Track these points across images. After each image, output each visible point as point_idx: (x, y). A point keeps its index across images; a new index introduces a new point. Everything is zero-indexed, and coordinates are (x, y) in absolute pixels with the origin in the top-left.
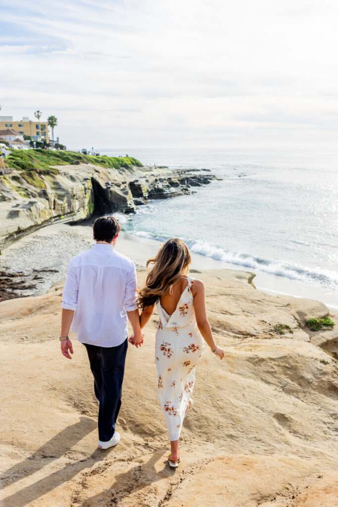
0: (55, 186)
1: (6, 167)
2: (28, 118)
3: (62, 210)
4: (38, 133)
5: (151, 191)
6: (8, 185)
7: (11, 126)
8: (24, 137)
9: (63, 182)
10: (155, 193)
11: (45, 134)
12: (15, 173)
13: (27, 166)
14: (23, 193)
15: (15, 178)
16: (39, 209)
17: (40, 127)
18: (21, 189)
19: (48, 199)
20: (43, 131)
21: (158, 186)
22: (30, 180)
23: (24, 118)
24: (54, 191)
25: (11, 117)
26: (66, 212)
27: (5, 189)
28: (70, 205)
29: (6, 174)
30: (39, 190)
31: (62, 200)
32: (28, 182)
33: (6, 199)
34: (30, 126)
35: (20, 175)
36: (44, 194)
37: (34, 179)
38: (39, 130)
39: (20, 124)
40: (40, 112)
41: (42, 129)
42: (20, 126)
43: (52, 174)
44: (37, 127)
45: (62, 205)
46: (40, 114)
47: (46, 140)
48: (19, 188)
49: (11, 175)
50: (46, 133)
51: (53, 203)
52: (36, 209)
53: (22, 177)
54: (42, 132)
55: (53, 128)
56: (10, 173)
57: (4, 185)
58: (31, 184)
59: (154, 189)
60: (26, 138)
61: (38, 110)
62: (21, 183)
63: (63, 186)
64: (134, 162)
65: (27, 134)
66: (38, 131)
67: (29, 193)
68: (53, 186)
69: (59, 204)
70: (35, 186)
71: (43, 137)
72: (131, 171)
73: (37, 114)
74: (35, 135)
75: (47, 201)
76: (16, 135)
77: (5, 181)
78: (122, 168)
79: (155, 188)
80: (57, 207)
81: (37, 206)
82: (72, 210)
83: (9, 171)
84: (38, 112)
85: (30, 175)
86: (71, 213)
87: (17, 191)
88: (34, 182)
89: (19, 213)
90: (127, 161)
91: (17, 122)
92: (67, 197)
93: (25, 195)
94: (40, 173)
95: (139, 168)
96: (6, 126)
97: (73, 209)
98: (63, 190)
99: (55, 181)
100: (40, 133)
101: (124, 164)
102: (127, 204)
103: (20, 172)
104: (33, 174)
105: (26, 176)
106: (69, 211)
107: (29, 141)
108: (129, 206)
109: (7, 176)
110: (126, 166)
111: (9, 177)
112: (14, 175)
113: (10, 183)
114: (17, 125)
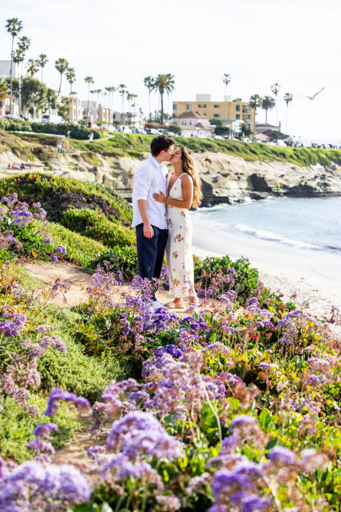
0: (115, 166)
1: (71, 148)
3: (113, 185)
4: (237, 116)
5: (294, 187)
6: (62, 159)
7: (205, 106)
8: (210, 121)
9: (124, 163)
11: (248, 117)
14: (73, 167)
15: (74, 156)
17: (241, 109)
19: (95, 174)
20: (245, 114)
22: (87, 158)
24: (111, 170)
25: (209, 96)
26: (119, 188)
27: (58, 163)
28: (125, 182)
29: (67, 152)
30: (91, 167)
31: (116, 177)
32: (85, 160)
34: (229, 108)
35: (81, 154)
36: (94, 170)
37: (92, 158)
38: (240, 113)
39: (216, 104)
41: (243, 111)
42: (216, 106)
43: (117, 156)
44: (238, 108)
45: (114, 181)
48: (72, 163)
49: (72, 154)
50: (251, 117)
51: (102, 178)
53: (82, 156)
54: (243, 115)
56: (72, 152)
57: (58, 160)
58: (87, 162)
59: (298, 185)
60: (213, 122)
62: (77, 160)
63: (123, 166)
66: (238, 113)
68: (113, 165)
69: (109, 180)
70: (90, 164)
74: (234, 118)
75: (94, 176)
76: (198, 118)
77: (62, 157)
80: (106, 182)
82: (128, 187)
85: (90, 155)
86: (126, 189)
87: (69, 165)
88: (91, 161)
91: (214, 102)
92: (123, 176)
93: (74, 169)
94: (104, 154)
96: (199, 106)
97: (130, 186)
98: (121, 169)
99: (117, 161)
100: (241, 117)
103: (83, 152)
104: (95, 154)
105: (85, 156)
106: (124, 187)
107: (216, 126)
109: (67, 154)
111: (69, 155)
112: (75, 154)
113: (66, 159)
114: (213, 106)
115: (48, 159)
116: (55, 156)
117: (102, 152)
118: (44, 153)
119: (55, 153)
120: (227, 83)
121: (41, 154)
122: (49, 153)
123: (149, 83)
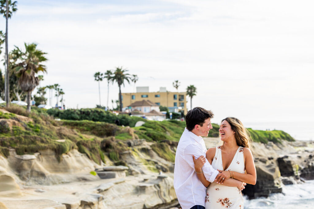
1: (136, 138)
2: (165, 88)
4: (175, 104)
5: (305, 169)
6: (136, 157)
7: (147, 96)
8: (160, 108)
10: (309, 172)
11: (183, 105)
12: (145, 145)
13: (159, 137)
14: (152, 166)
15: (144, 150)
16: (169, 185)
17: (178, 97)
18: (150, 162)
20: (181, 102)
21: (312, 163)
22: (161, 153)
23: (161, 88)
25: (148, 88)
27: (133, 162)
29: (135, 145)
32: (159, 155)
33: (133, 173)
34: (167, 97)
35: (151, 146)
37: (165, 152)
38: (177, 101)
39: (156, 94)
40: (179, 82)
41: (180, 100)
42: (156, 96)
44: (175, 97)
46: (178, 84)
47: (183, 111)
48: (148, 161)
49: (140, 147)
50: (185, 105)
52: (165, 185)
53: (153, 150)
54: (180, 103)
55: (192, 98)
56: (140, 145)
57: (132, 158)
58: (162, 157)
59: (307, 167)
60: (162, 109)
61: (176, 80)
62: (152, 156)
64: (284, 136)
65: (164, 105)
66: (175, 101)
67: (159, 167)
70: (166, 160)
71: (180, 108)
72: (280, 146)
73: (175, 84)
74: (172, 105)
76: (151, 106)
77: (133, 153)
78: (269, 143)
79: (309, 166)
81: (167, 182)
83: (139, 143)
84: (177, 82)
85: (162, 147)
87: (146, 164)
88: (166, 155)
89: (146, 189)
90: (276, 134)
91: (154, 93)
93: (154, 170)
95: (290, 142)
96: (142, 96)
100: (178, 104)
101: (272, 138)
102: (274, 184)
103: (151, 144)
104: (165, 146)
105: (156, 148)
107: (165, 112)
108: (276, 185)
109: (136, 148)
110: (275, 141)
111: (138, 149)
112: (144, 147)
113: (139, 155)
114: (154, 96)
115: (120, 158)
116: (127, 152)
117: (171, 143)
118: (113, 148)
119: (125, 148)
120: (135, 82)
121: (111, 150)
122: (120, 148)
123: (99, 77)
